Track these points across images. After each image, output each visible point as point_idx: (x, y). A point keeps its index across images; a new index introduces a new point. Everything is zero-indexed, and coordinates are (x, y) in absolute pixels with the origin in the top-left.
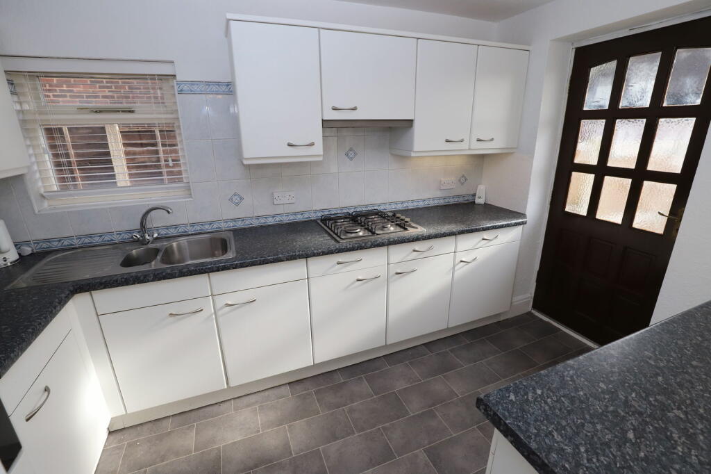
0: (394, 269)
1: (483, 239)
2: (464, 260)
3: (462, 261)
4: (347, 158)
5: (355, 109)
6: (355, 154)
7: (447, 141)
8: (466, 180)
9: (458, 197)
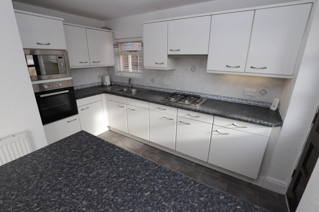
0: (179, 120)
1: (233, 124)
2: (218, 131)
3: (217, 131)
4: (191, 71)
5: (179, 50)
6: (195, 69)
7: (227, 66)
8: (266, 93)
9: (259, 102)
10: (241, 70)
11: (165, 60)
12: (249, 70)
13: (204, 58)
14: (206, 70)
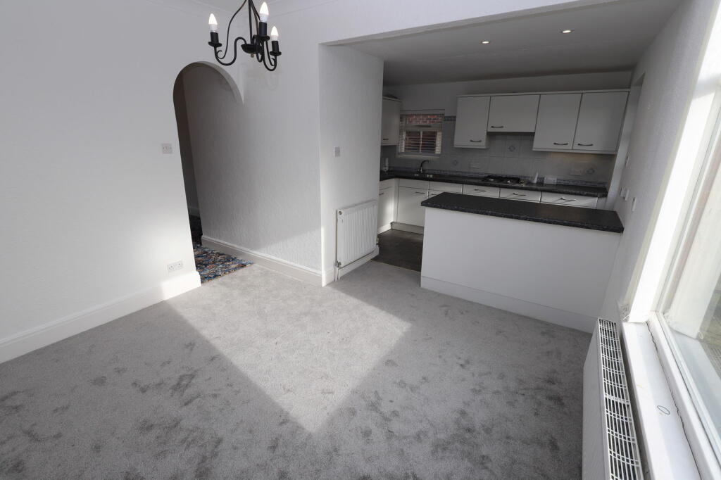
1: (562, 199)
4: (509, 150)
5: (502, 127)
7: (555, 144)
8: (594, 171)
9: (586, 182)
10: (569, 147)
11: (484, 137)
12: (576, 147)
13: (531, 135)
14: (532, 148)
